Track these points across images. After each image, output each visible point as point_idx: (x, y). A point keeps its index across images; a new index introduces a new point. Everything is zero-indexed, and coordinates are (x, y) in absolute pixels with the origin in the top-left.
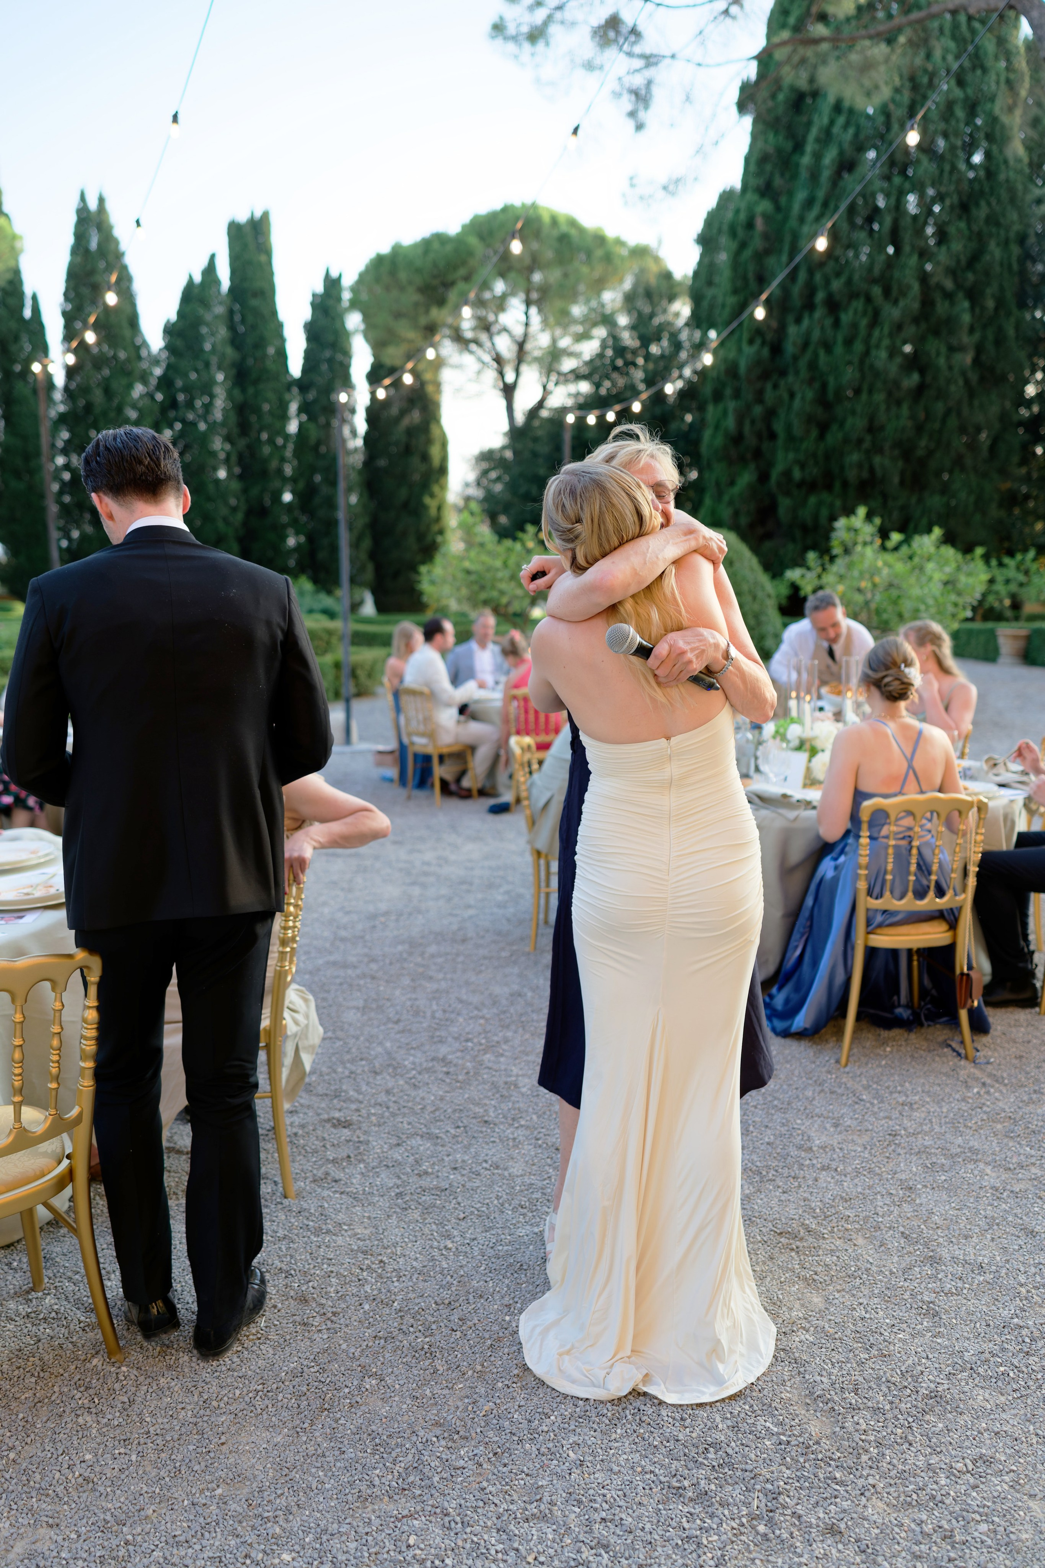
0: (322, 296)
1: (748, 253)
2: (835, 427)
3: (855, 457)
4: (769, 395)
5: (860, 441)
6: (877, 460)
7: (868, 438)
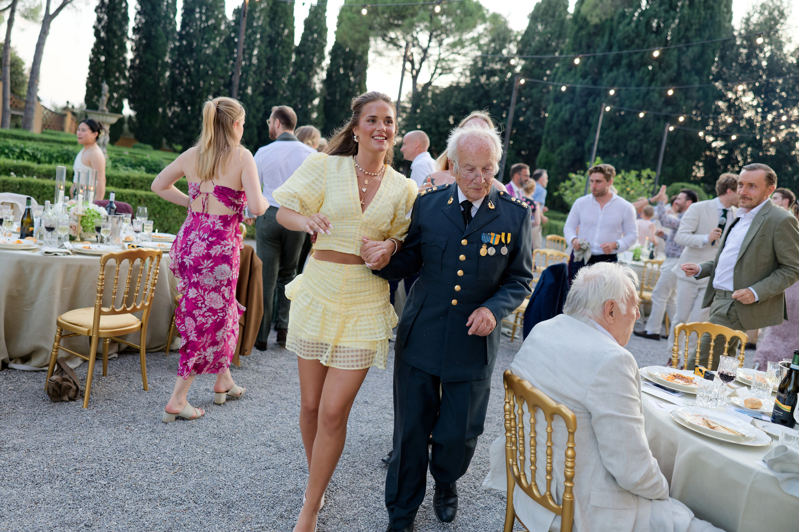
0: (315, 7)
1: (584, 32)
2: (624, 126)
3: (634, 142)
4: (590, 104)
5: (638, 135)
6: (645, 146)
7: (642, 134)
